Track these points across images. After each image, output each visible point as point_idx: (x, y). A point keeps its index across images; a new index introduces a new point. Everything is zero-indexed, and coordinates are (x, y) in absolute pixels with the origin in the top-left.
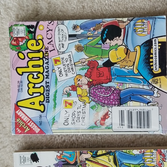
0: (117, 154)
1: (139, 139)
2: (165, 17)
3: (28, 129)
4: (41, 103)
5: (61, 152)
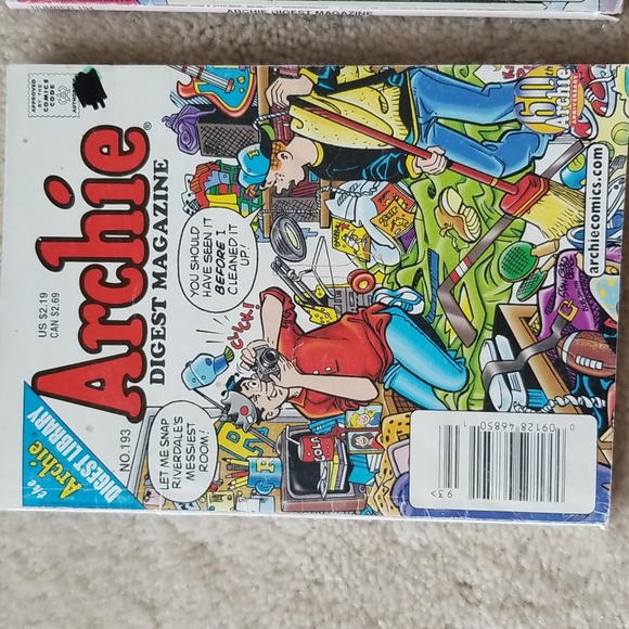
0: (414, 82)
5: (193, 70)
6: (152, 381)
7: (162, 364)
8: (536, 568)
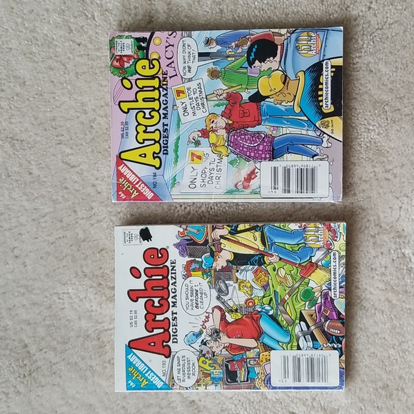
0: (266, 230)
1: (300, 210)
2: (342, 28)
3: (136, 194)
4: (155, 155)
5: (184, 226)
6: (173, 342)
7: (177, 336)
8: (319, 406)
